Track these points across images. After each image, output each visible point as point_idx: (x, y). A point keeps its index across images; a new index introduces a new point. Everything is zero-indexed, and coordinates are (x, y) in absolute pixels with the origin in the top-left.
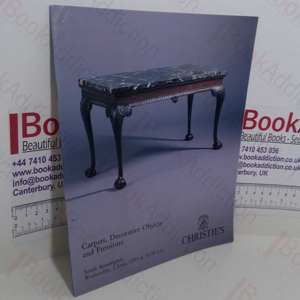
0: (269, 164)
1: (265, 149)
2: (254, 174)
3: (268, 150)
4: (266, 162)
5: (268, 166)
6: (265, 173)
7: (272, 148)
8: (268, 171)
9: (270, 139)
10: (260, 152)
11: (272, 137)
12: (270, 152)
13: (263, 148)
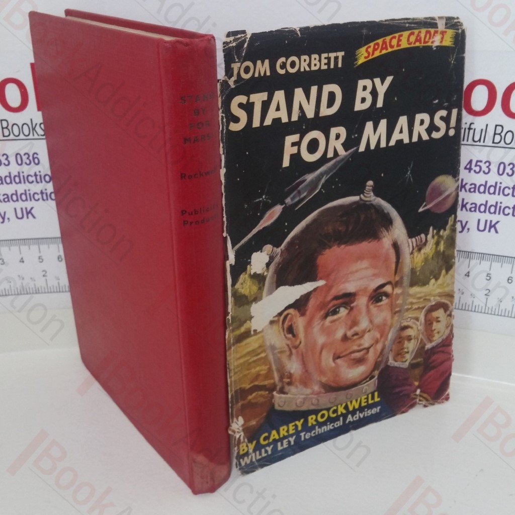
0: (501, 203)
1: (487, 164)
2: (463, 228)
3: (494, 168)
4: (492, 199)
5: (498, 209)
6: (491, 227)
7: (507, 164)
8: (498, 222)
9: (497, 138)
10: (472, 171)
11: (503, 134)
12: (501, 172)
13: (481, 161)
